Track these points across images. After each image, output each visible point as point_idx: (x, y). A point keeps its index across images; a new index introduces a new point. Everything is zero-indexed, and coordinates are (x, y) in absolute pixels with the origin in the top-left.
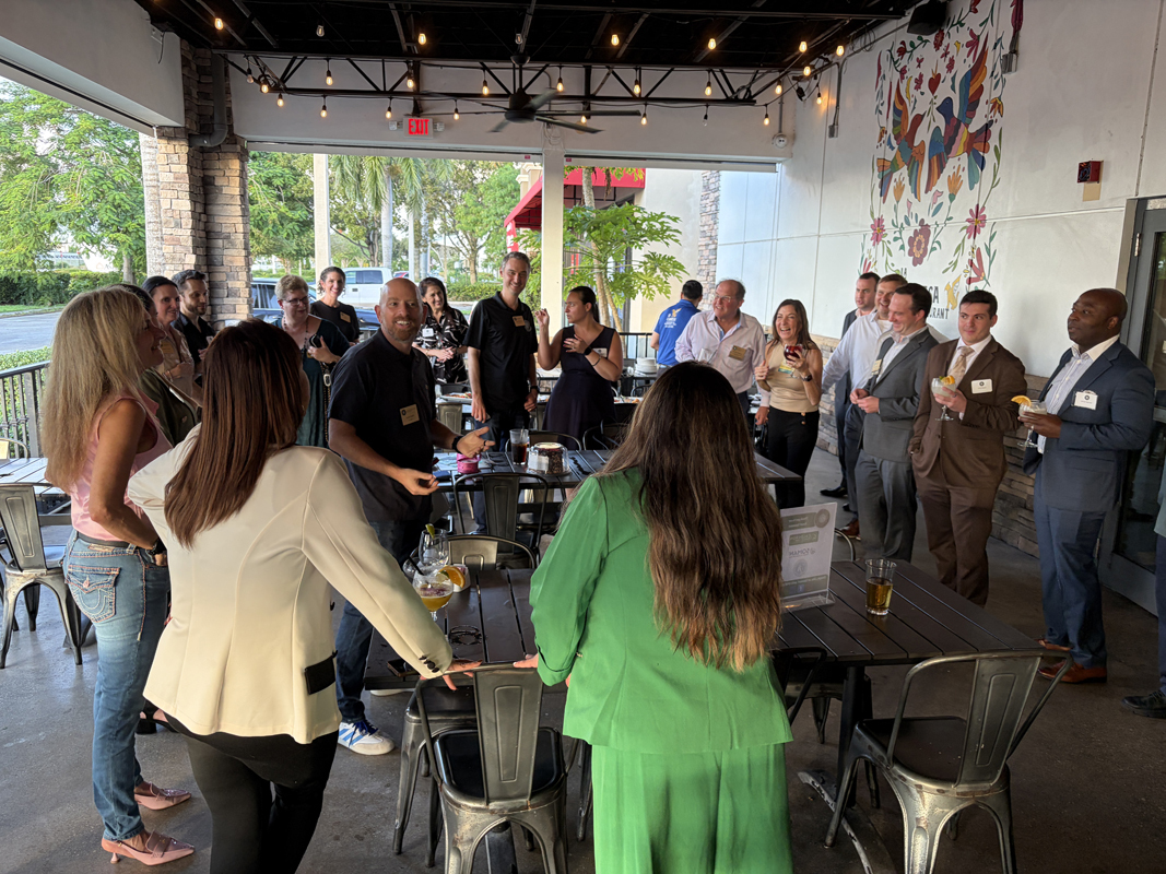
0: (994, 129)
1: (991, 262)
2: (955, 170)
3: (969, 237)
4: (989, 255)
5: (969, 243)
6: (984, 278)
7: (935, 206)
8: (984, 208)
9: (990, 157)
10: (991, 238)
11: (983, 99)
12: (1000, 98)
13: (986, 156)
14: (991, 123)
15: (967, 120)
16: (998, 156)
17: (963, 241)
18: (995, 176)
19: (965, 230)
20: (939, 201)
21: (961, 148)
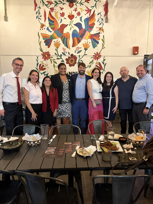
0: (101, 35)
1: (105, 66)
2: (86, 42)
3: (95, 60)
4: (104, 64)
5: (95, 61)
6: (103, 69)
7: (78, 51)
8: (100, 53)
9: (100, 42)
10: (104, 60)
11: (95, 27)
12: (102, 28)
13: (98, 41)
14: (99, 33)
15: (89, 30)
16: (104, 42)
17: (93, 60)
18: (103, 46)
19: (93, 58)
20: (80, 50)
21: (88, 37)
